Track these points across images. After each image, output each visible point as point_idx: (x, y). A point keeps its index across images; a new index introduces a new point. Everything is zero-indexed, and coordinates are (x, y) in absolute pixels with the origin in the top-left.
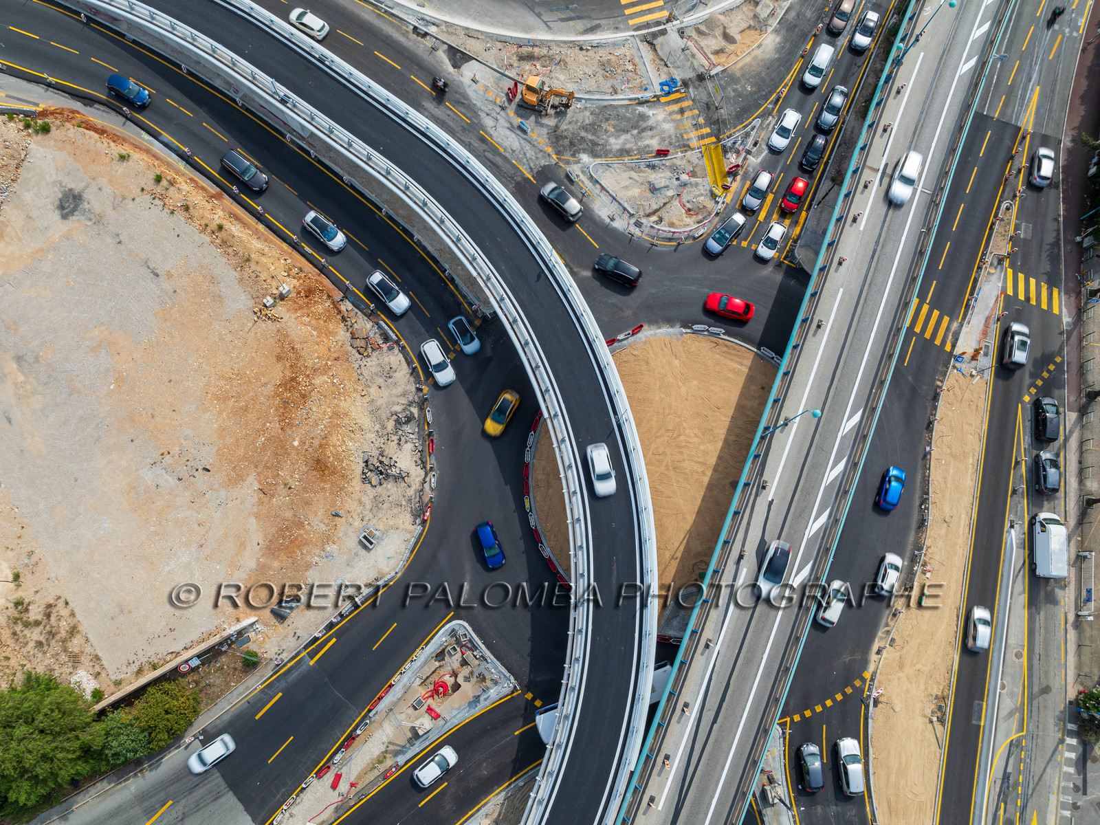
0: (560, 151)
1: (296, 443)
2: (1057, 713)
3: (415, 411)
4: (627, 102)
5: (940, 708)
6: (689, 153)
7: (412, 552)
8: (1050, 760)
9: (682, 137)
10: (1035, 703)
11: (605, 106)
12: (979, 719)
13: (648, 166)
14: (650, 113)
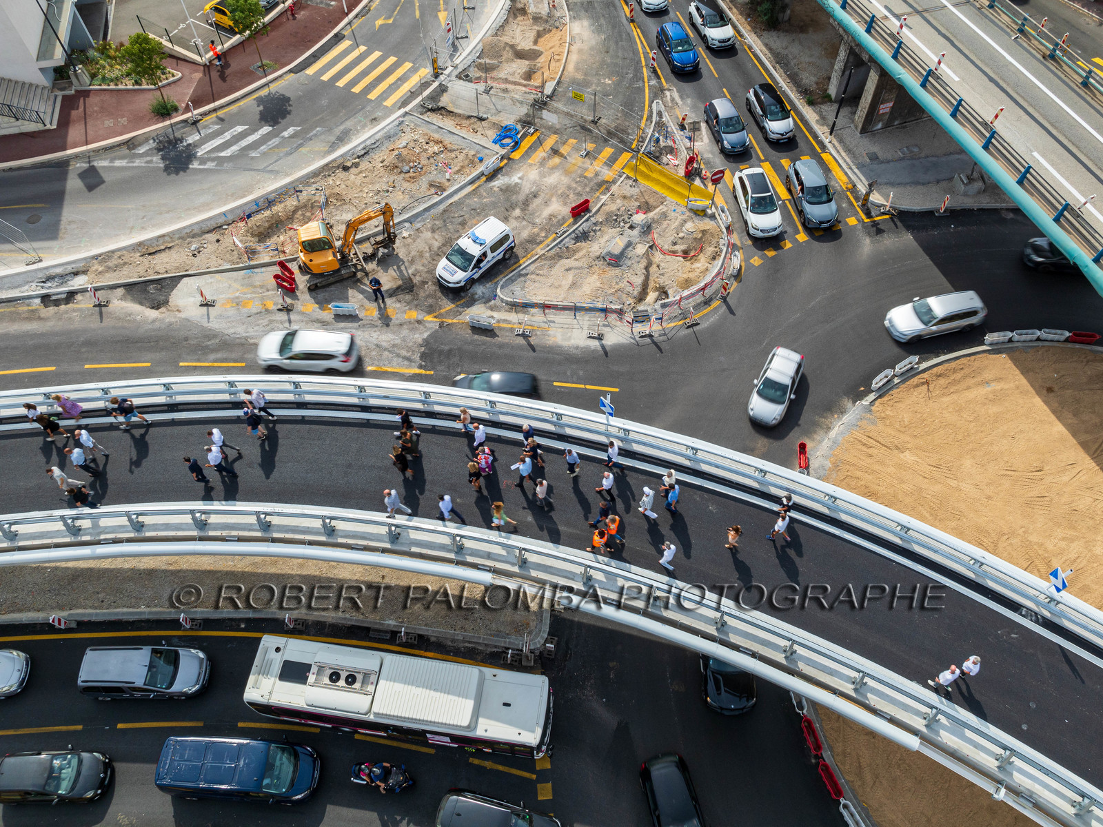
0: (431, 306)
4: (470, 188)
6: (614, 188)
9: (585, 177)
11: (445, 211)
13: (577, 239)
14: (515, 179)
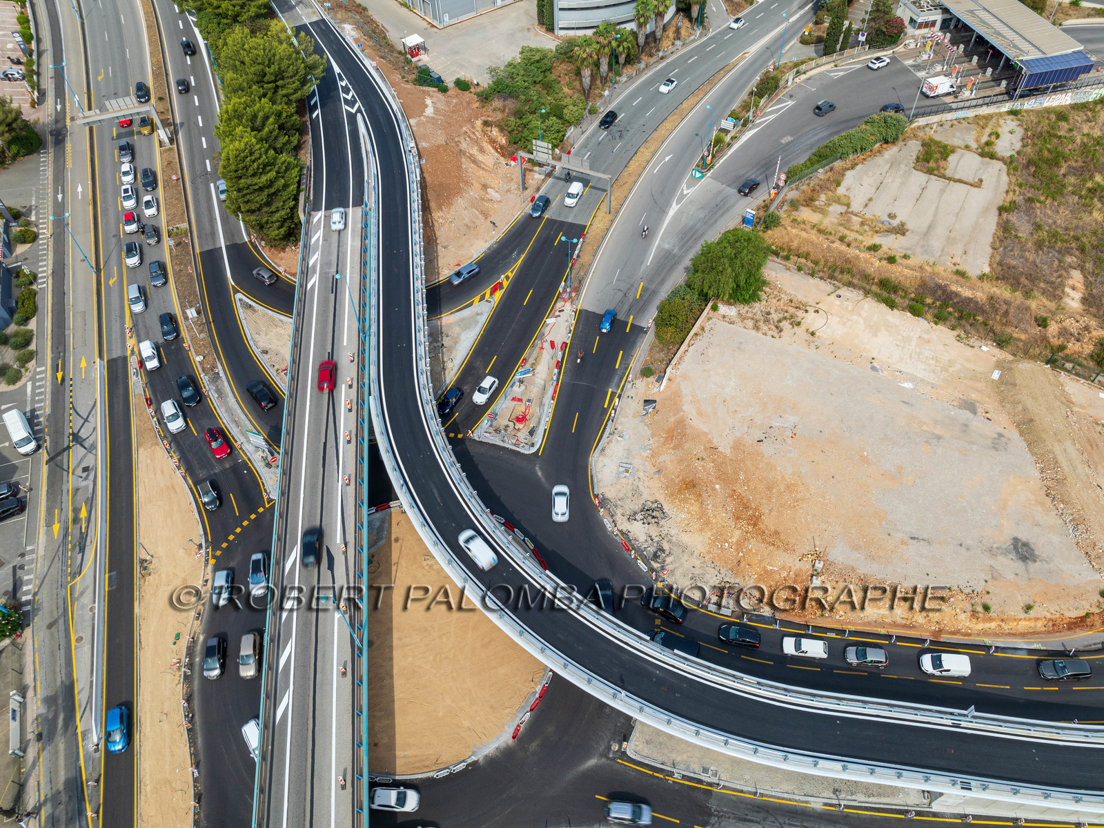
1: (717, 486)
2: (40, 613)
3: (656, 565)
5: (145, 568)
7: (592, 476)
8: (44, 578)
10: (61, 611)
12: (109, 578)
